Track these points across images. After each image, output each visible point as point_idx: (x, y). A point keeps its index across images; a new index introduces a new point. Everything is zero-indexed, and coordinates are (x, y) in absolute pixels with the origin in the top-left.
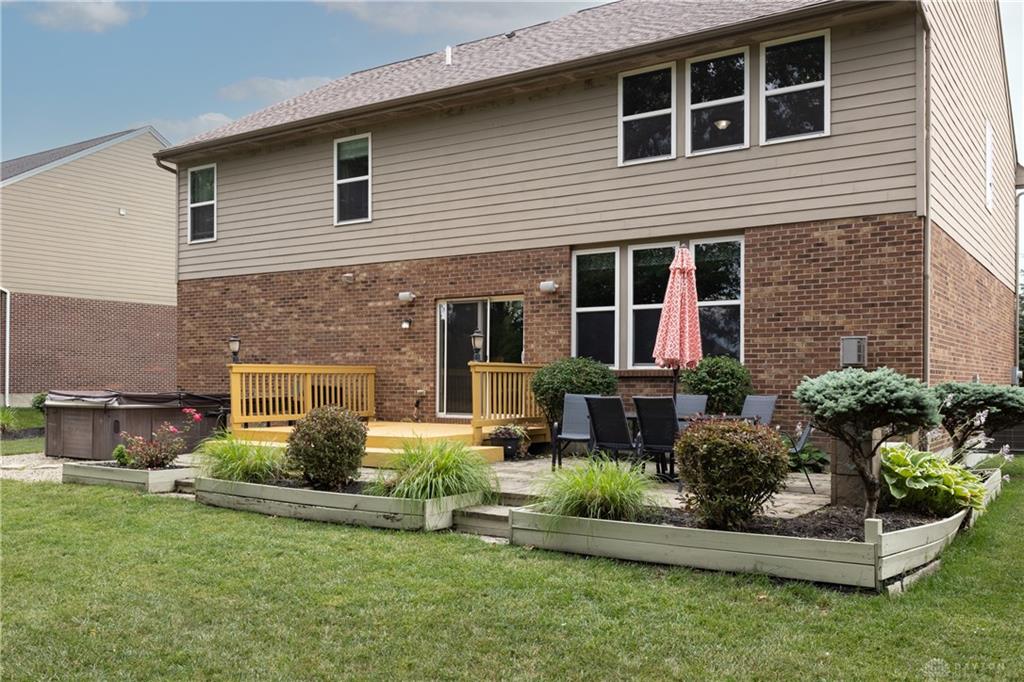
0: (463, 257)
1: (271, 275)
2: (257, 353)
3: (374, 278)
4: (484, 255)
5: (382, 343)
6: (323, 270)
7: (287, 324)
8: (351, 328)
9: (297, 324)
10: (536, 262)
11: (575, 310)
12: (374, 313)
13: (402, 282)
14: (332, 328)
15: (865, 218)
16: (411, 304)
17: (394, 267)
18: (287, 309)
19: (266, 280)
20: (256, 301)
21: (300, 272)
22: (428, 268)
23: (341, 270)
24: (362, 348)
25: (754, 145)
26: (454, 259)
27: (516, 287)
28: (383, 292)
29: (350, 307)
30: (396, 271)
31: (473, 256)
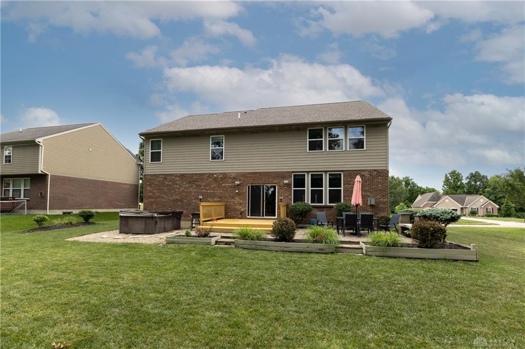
0: (257, 173)
1: (185, 174)
2: (178, 198)
3: (225, 177)
4: (264, 173)
5: (227, 196)
6: (205, 174)
7: (191, 189)
8: (216, 191)
9: (195, 189)
10: (282, 175)
11: (293, 189)
12: (225, 187)
13: (235, 179)
14: (209, 191)
15: (375, 170)
16: (238, 185)
17: (232, 174)
18: (191, 185)
19: (182, 176)
20: (178, 182)
21: (196, 174)
22: (244, 175)
23: (212, 174)
24: (220, 197)
25: (346, 150)
26: (254, 173)
27: (275, 182)
28: (228, 181)
29: (215, 185)
30: (233, 175)
31: (260, 173)
